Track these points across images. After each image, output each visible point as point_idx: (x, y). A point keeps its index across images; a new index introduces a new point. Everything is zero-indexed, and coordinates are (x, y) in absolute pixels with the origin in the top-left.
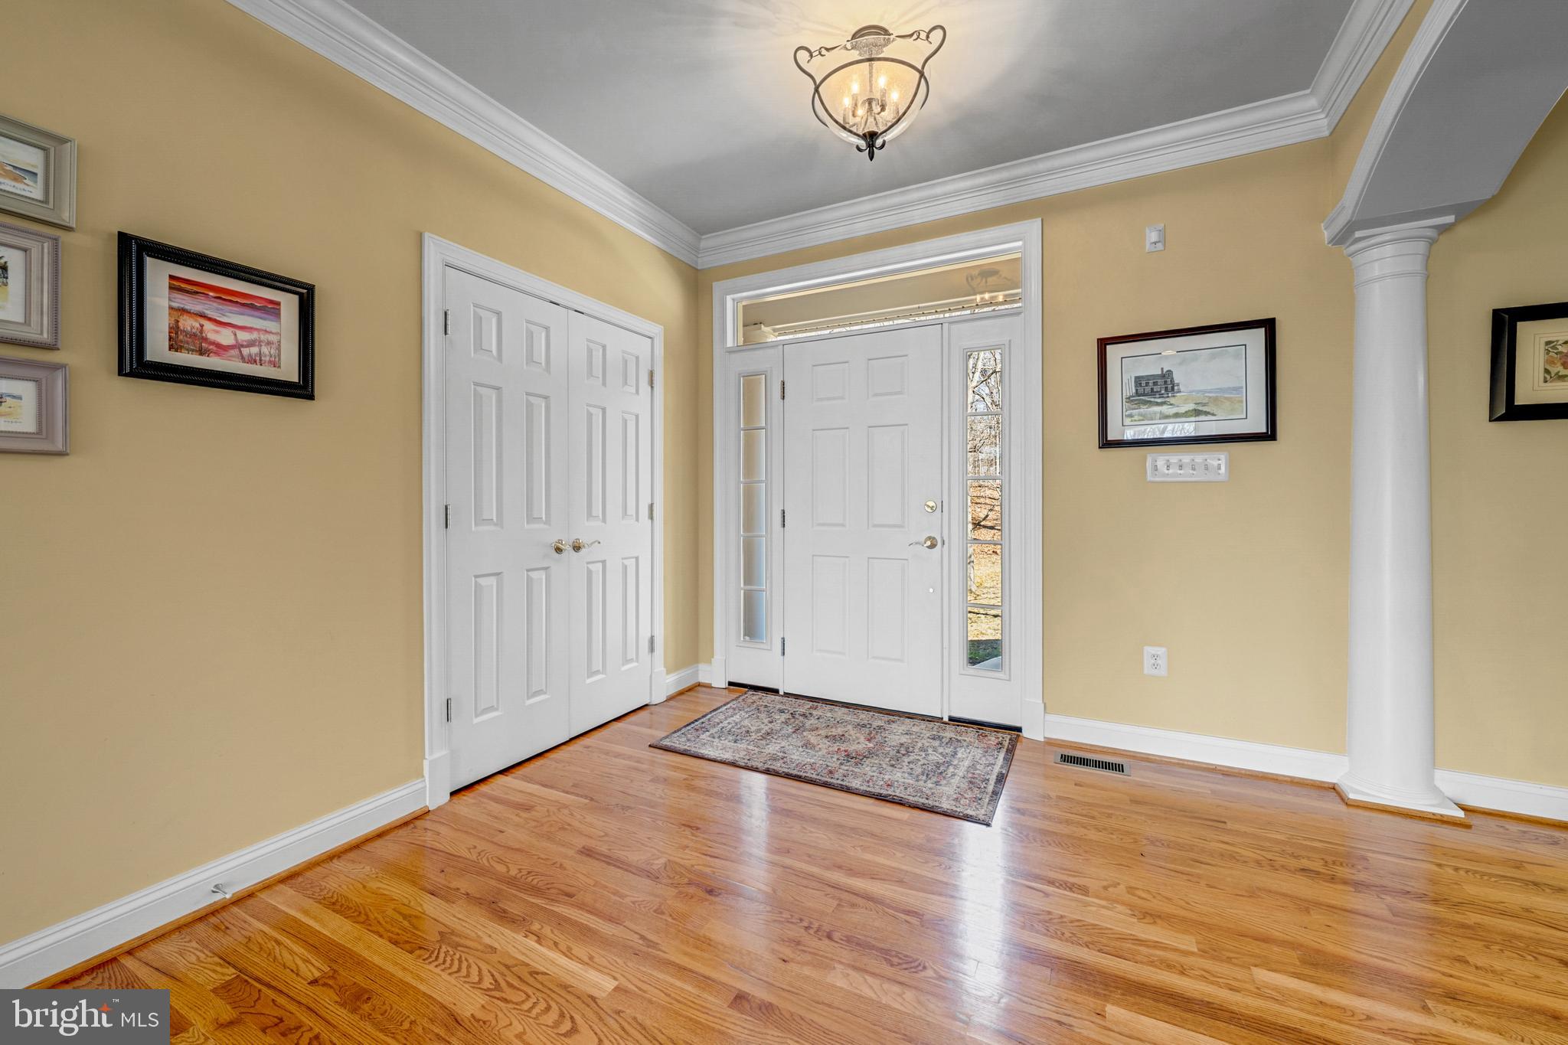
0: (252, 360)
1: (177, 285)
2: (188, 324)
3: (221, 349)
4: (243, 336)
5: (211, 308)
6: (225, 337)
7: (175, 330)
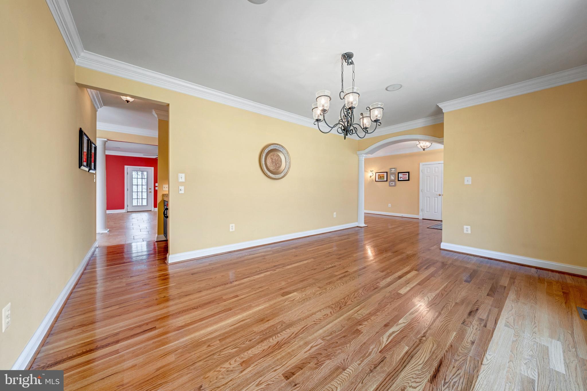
1: (400, 175)
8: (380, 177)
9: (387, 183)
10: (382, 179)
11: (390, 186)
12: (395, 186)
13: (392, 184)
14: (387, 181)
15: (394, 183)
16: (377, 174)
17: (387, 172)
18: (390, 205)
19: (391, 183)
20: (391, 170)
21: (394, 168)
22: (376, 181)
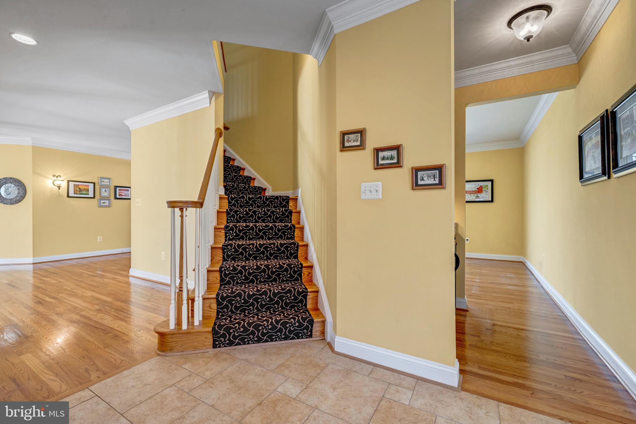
0: (126, 196)
1: (119, 190)
2: (120, 193)
3: (123, 195)
4: (125, 194)
5: (122, 191)
6: (123, 194)
7: (119, 194)
8: (78, 190)
9: (95, 201)
10: (83, 194)
11: (100, 206)
12: (109, 206)
13: (104, 203)
14: (94, 198)
15: (108, 201)
16: (72, 184)
17: (94, 183)
18: (100, 239)
19: (102, 201)
20: (102, 180)
21: (109, 179)
22: (68, 196)
